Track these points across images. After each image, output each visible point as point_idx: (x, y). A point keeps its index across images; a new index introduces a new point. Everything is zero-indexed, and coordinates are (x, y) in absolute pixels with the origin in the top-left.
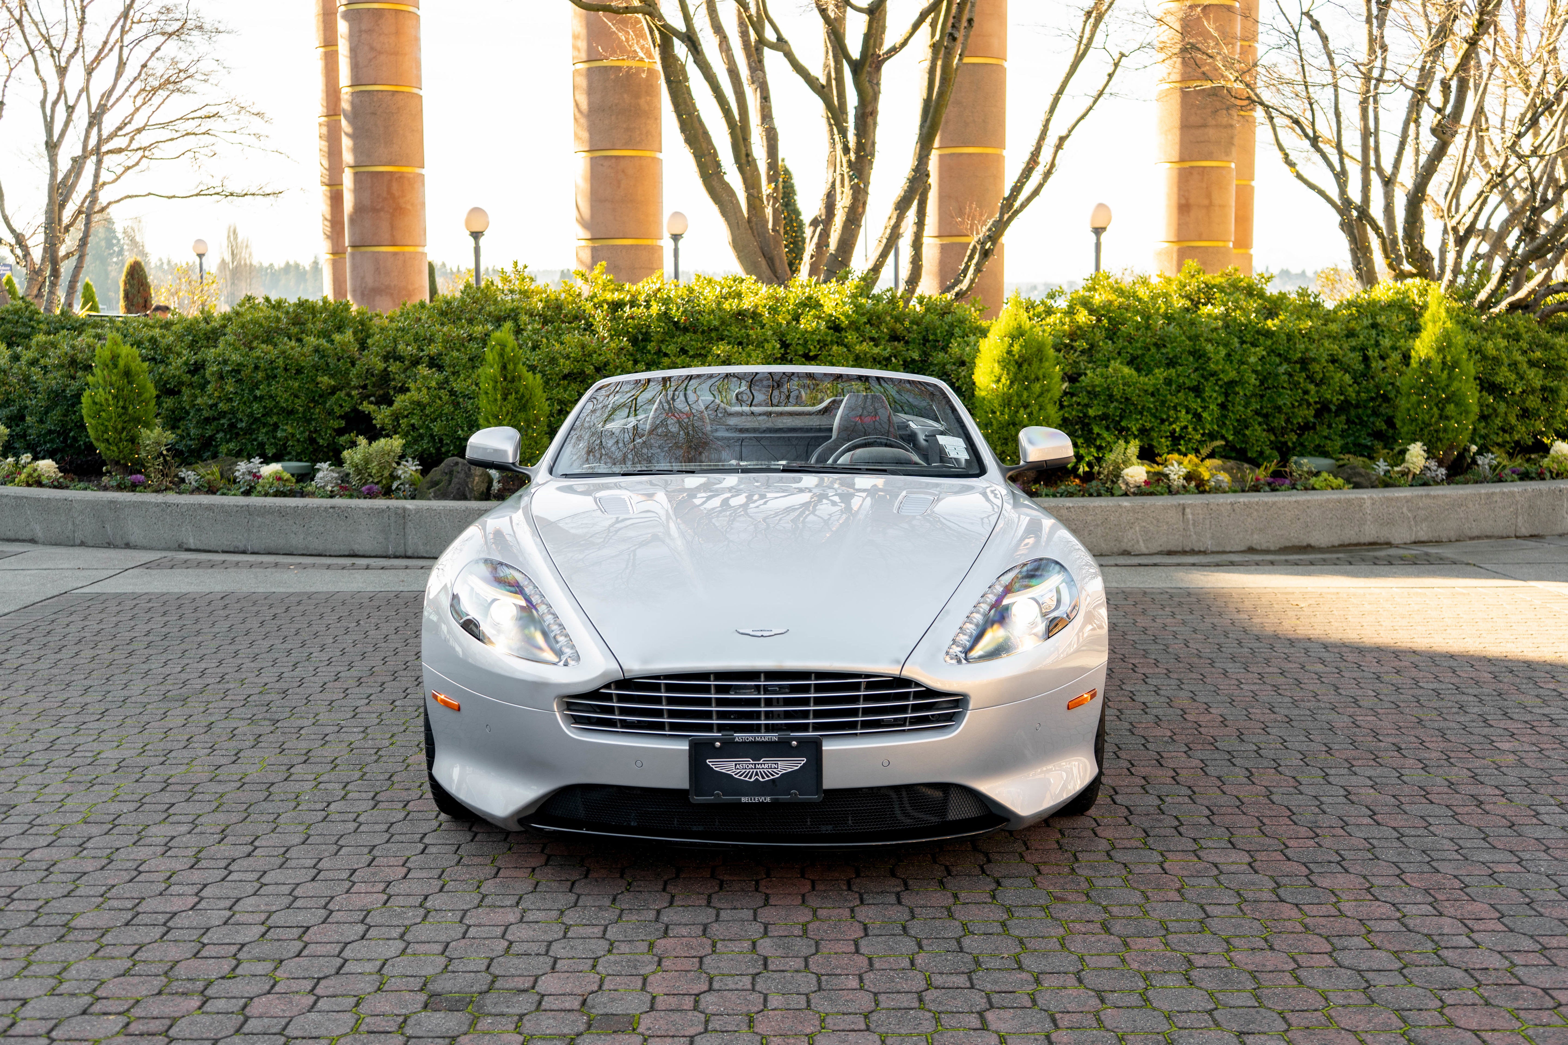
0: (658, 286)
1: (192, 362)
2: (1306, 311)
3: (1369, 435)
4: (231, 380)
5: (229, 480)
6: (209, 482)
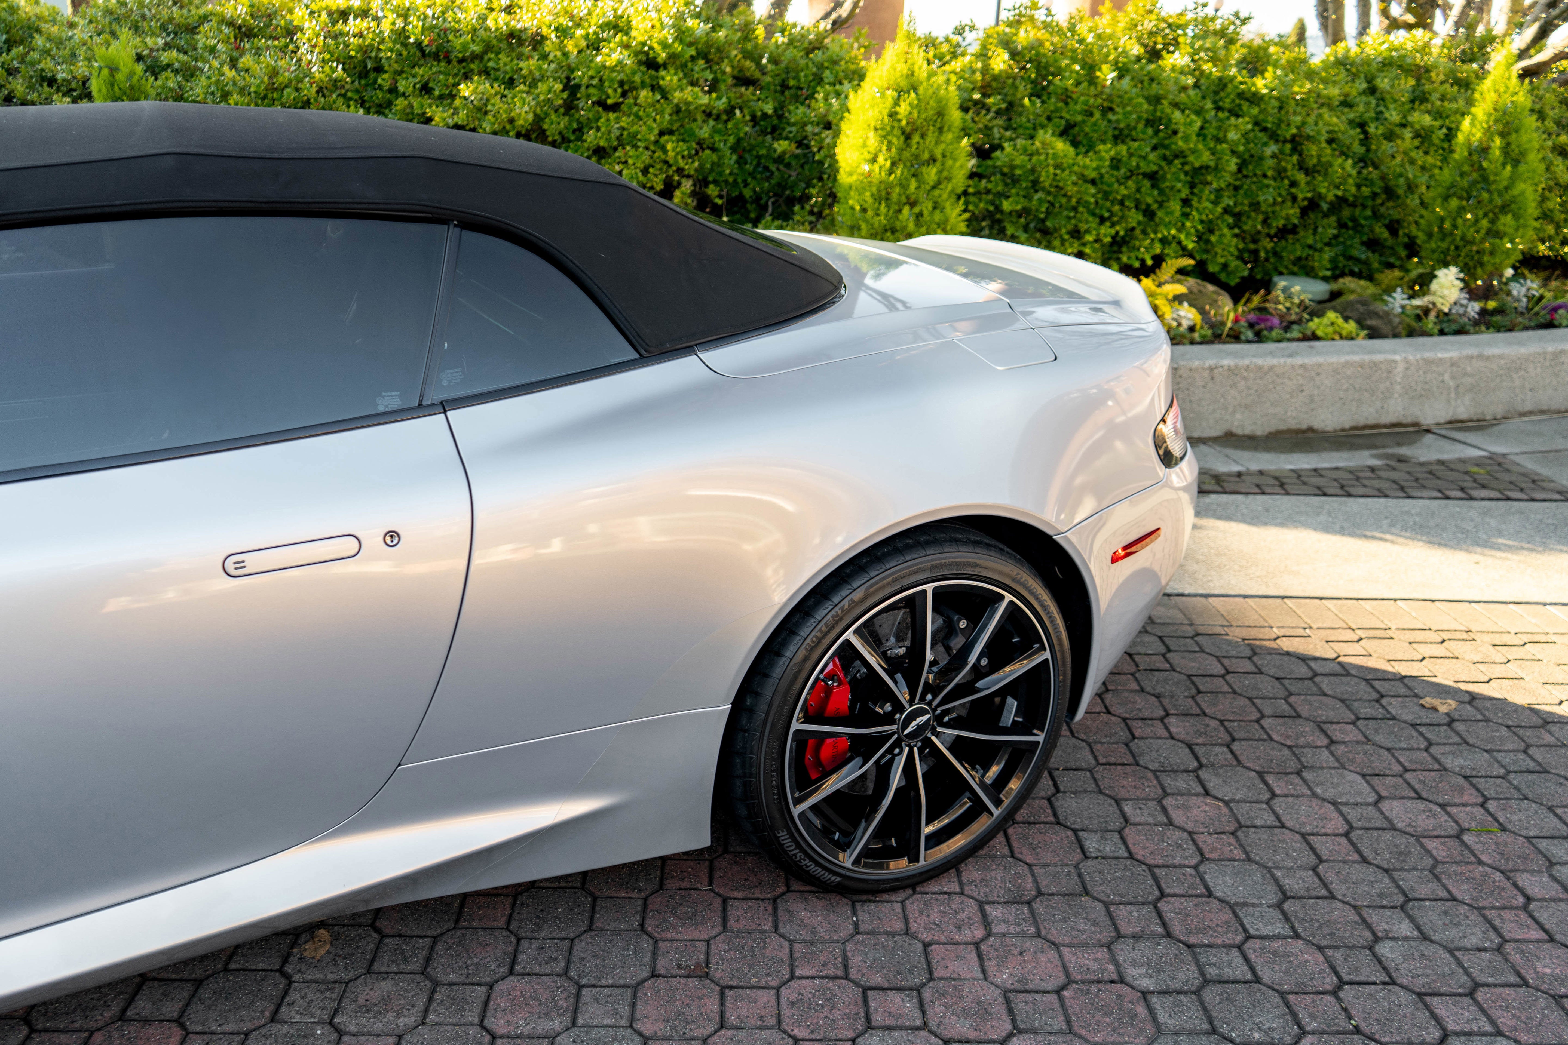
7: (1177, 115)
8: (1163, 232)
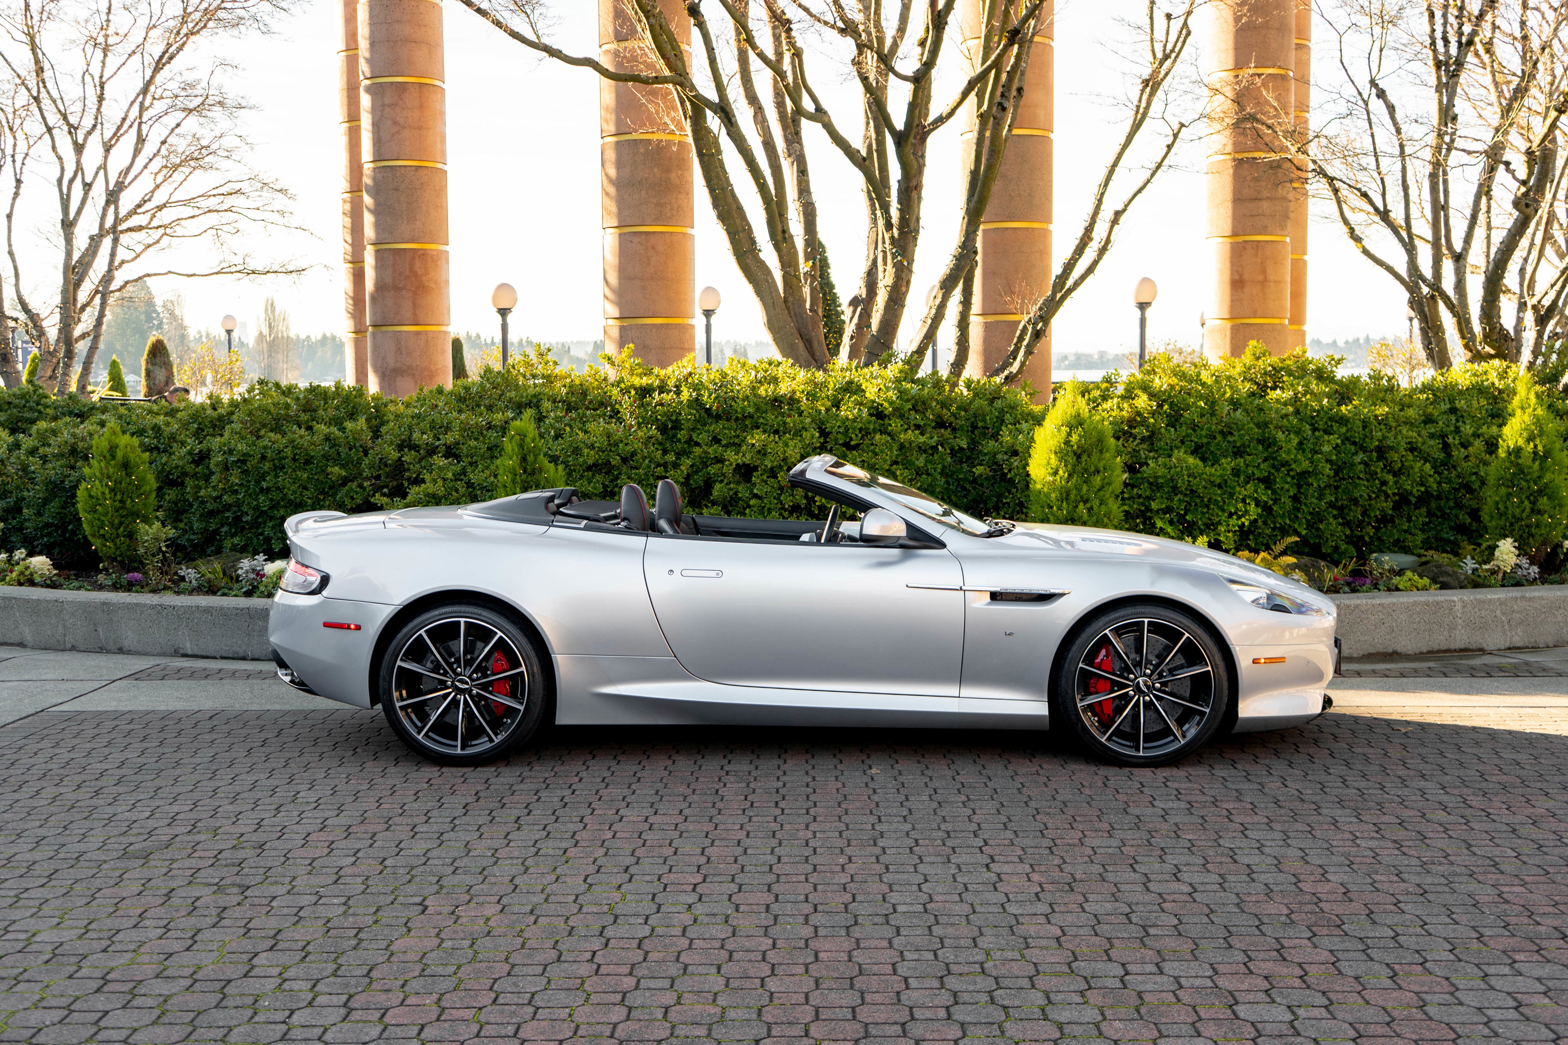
0: (689, 370)
1: (197, 451)
2: (1381, 395)
3: (1451, 528)
4: (236, 472)
5: (231, 579)
6: (209, 581)
7: (1280, 435)
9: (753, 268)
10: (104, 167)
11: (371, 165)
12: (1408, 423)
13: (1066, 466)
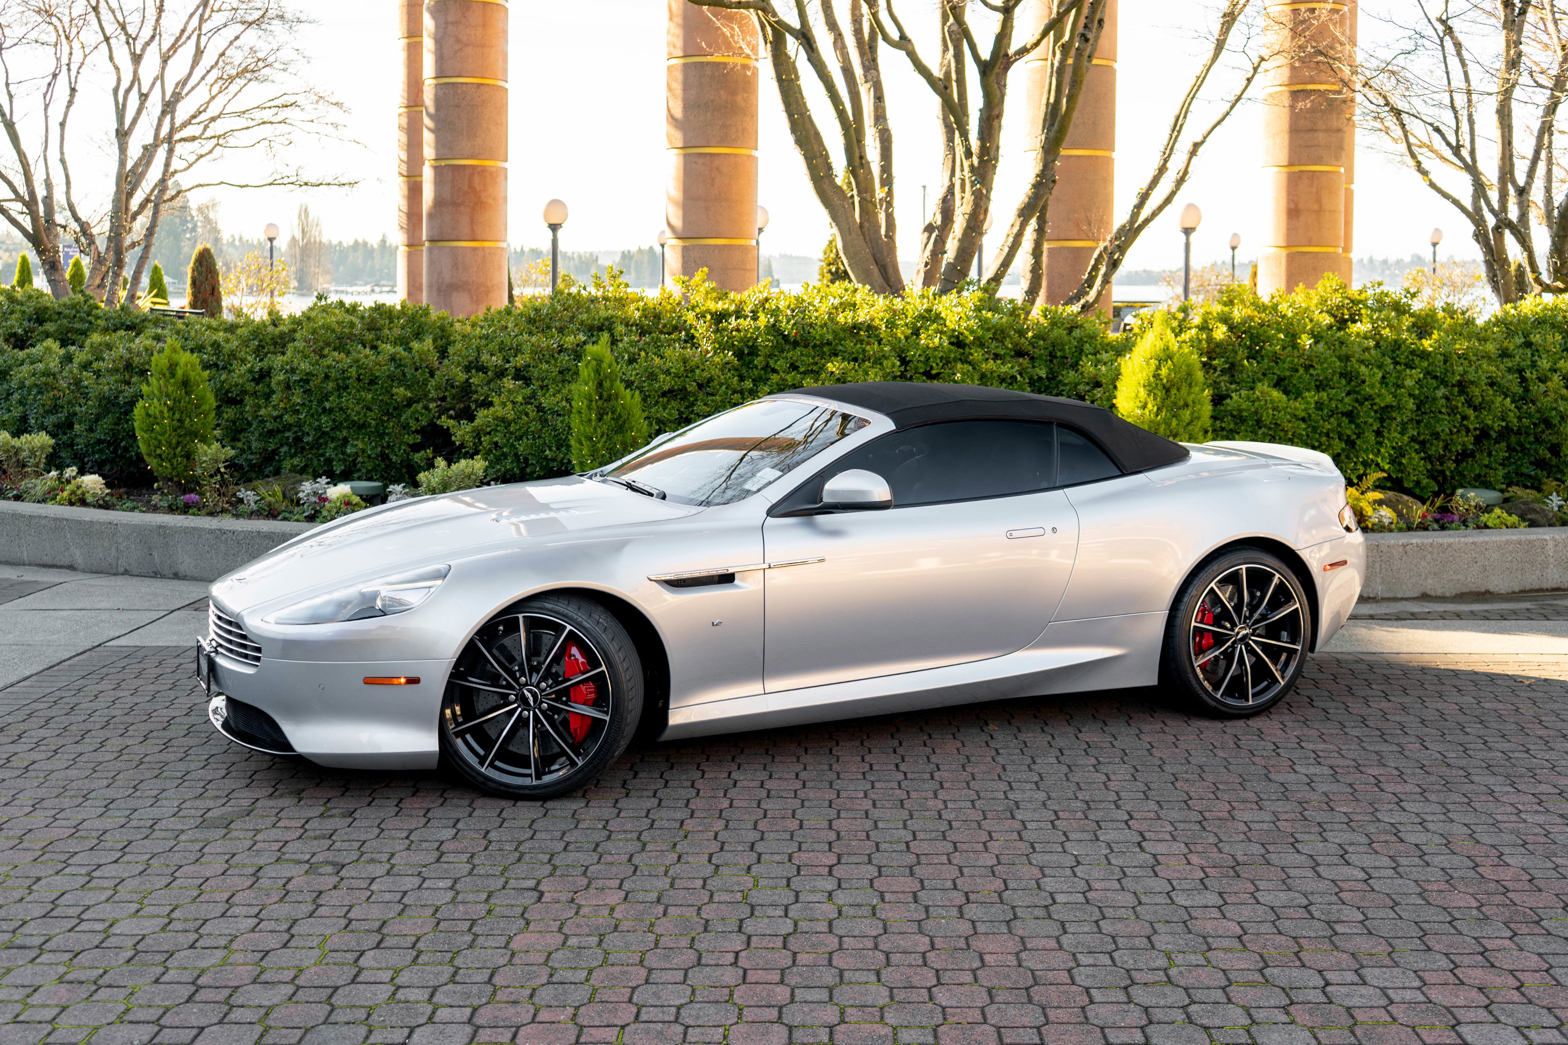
0: (765, 295)
1: (257, 369)
2: (1458, 330)
3: (1531, 463)
4: (298, 391)
5: (292, 501)
6: (270, 504)
7: (1363, 369)
8: (1363, 456)
9: (830, 192)
10: (161, 77)
11: (433, 82)
12: (1487, 357)
13: (1155, 399)
